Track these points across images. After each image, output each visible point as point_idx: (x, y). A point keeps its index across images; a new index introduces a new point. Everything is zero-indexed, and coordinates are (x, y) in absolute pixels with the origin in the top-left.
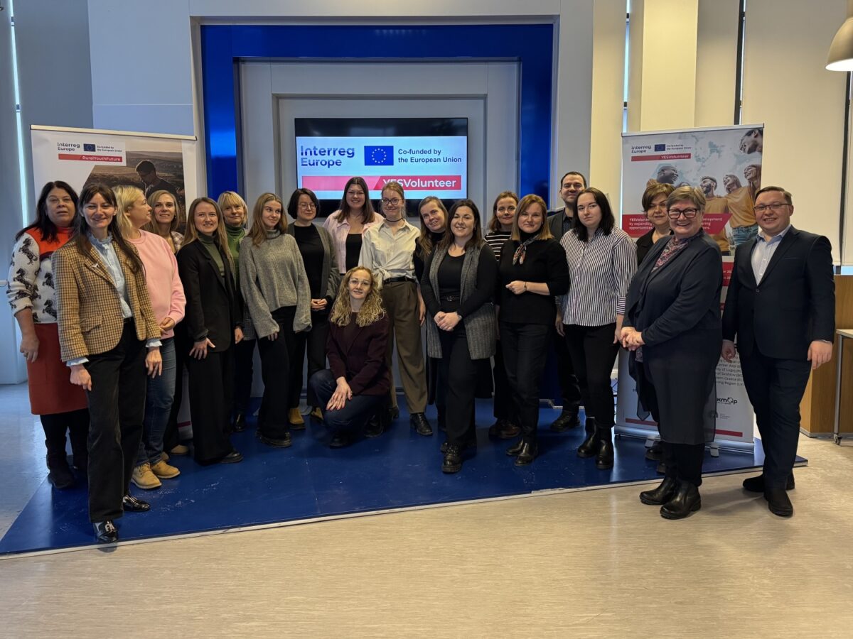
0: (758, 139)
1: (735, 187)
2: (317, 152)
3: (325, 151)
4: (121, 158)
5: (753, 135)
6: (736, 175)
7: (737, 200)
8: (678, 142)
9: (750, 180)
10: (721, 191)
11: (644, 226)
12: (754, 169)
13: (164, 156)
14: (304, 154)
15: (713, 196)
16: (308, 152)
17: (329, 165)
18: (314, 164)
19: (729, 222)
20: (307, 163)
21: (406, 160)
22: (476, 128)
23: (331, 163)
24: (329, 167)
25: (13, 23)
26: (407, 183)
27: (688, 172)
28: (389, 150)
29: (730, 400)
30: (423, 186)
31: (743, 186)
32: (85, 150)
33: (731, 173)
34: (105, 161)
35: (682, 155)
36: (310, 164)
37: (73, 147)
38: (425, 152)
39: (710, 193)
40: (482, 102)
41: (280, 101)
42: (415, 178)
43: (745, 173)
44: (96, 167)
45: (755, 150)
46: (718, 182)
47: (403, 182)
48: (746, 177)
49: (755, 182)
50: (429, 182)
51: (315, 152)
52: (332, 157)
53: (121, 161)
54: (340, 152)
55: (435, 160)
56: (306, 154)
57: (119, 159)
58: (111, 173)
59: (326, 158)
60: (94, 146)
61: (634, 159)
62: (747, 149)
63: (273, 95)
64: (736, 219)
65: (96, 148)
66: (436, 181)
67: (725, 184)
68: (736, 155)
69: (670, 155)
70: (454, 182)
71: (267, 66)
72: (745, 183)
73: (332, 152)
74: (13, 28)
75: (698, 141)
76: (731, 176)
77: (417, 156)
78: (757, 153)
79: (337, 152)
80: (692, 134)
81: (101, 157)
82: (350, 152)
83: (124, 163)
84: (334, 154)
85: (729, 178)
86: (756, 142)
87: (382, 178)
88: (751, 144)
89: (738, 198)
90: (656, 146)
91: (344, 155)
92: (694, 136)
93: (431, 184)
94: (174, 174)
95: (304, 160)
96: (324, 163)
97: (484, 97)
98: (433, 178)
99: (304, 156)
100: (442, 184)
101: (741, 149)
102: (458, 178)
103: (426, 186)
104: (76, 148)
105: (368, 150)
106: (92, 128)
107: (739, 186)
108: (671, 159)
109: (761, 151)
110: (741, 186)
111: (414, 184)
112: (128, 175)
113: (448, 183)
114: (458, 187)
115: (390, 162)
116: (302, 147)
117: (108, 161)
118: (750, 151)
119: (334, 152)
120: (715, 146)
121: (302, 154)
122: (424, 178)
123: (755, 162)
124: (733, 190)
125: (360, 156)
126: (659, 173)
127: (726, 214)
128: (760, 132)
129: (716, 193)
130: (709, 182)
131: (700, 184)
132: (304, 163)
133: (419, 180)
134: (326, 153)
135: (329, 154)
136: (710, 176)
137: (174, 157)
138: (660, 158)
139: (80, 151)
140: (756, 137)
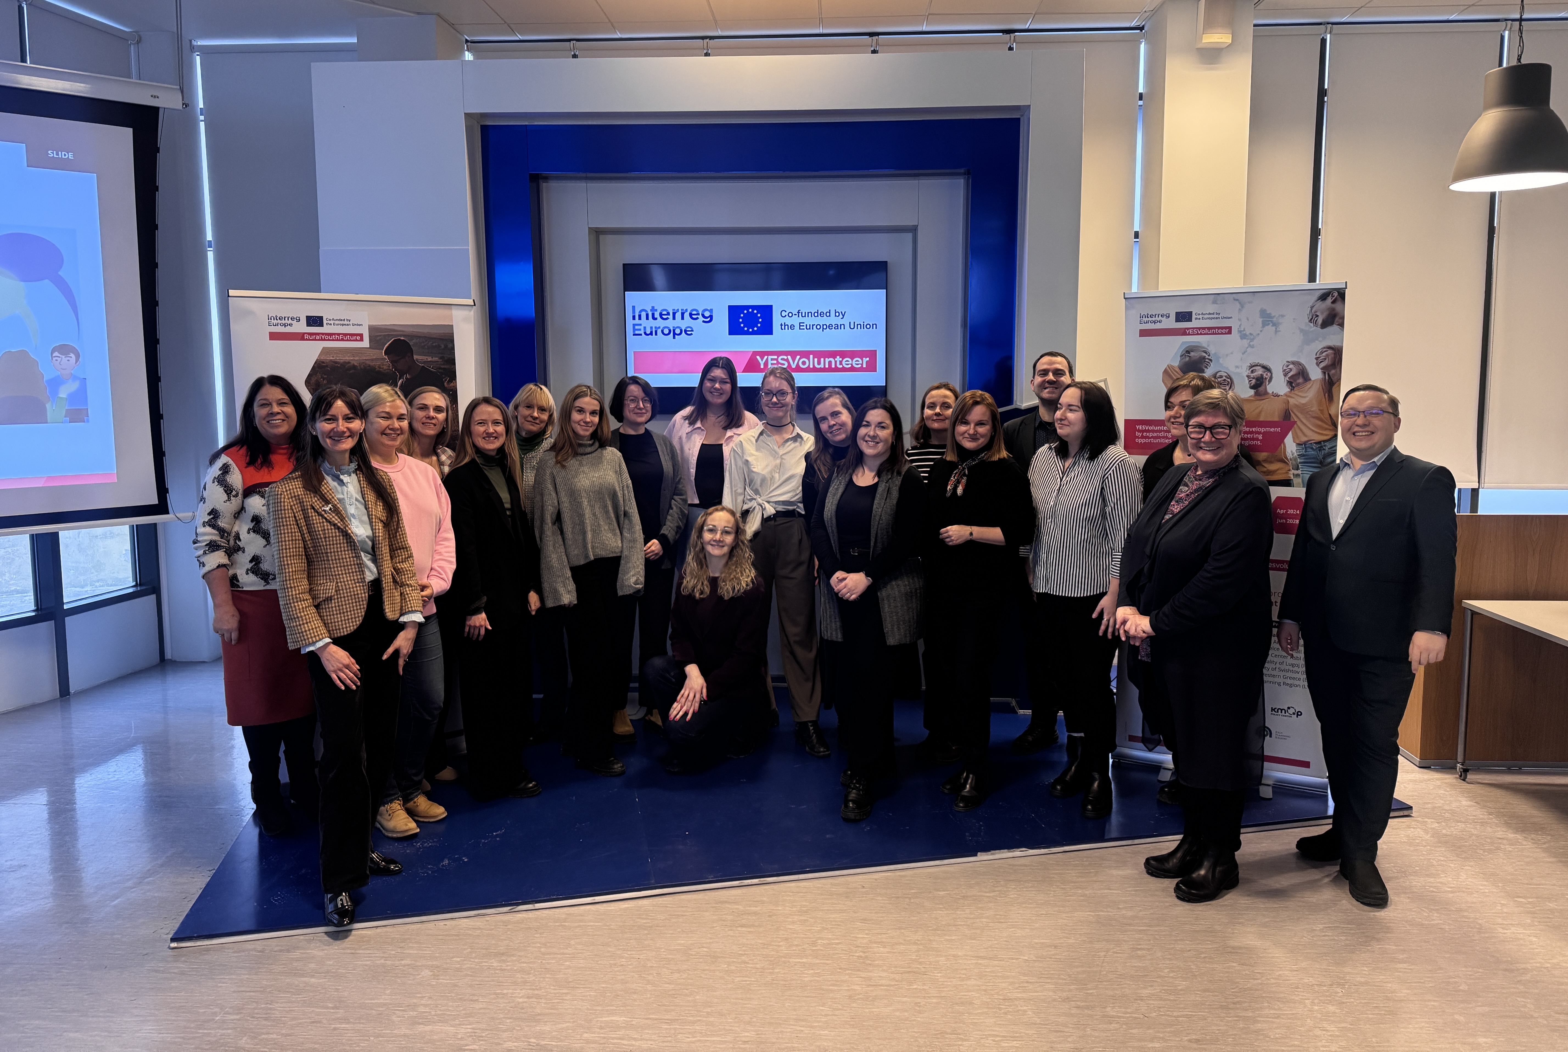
0: (1338, 306)
1: (1301, 380)
2: (657, 315)
3: (668, 314)
4: (361, 335)
5: (1329, 300)
6: (1303, 362)
7: (1303, 401)
8: (1211, 308)
9: (1325, 370)
10: (1278, 386)
11: (1159, 437)
12: (1330, 351)
13: (426, 331)
14: (637, 317)
15: (1266, 393)
16: (644, 315)
17: (675, 334)
18: (651, 334)
19: (1290, 435)
20: (642, 332)
21: (792, 327)
22: (900, 275)
23: (678, 331)
24: (674, 338)
25: (202, 118)
26: (794, 361)
27: (1227, 355)
28: (767, 311)
29: (1291, 711)
30: (817, 366)
31: (1312, 379)
32: (309, 325)
33: (1295, 359)
34: (337, 340)
35: (1219, 328)
36: (645, 333)
37: (290, 321)
38: (822, 314)
39: (1261, 389)
40: (909, 236)
41: (602, 237)
42: (805, 354)
43: (1317, 359)
44: (325, 351)
45: (1332, 324)
46: (1273, 371)
47: (787, 360)
48: (1318, 364)
49: (1333, 372)
50: (827, 360)
51: (653, 315)
52: (678, 322)
53: (362, 340)
54: (691, 315)
55: (837, 327)
56: (640, 318)
57: (358, 338)
58: (347, 358)
59: (670, 323)
60: (321, 318)
61: (1144, 333)
62: (1320, 321)
63: (589, 228)
64: (1301, 430)
65: (325, 322)
66: (838, 359)
67: (1285, 375)
68: (1302, 330)
69: (1199, 328)
70: (866, 360)
71: (582, 185)
72: (1316, 374)
73: (678, 315)
74: (202, 125)
75: (1242, 307)
76: (1293, 363)
77: (808, 321)
78: (1335, 328)
79: (687, 315)
80: (1236, 297)
81: (331, 334)
82: (707, 314)
83: (366, 343)
84: (683, 318)
85: (1291, 366)
86: (1333, 309)
87: (755, 353)
88: (1326, 314)
89: (1305, 397)
90: (1177, 314)
91: (697, 318)
92: (1237, 300)
93: (830, 363)
94: (441, 358)
95: (637, 327)
96: (666, 331)
97: (914, 230)
98: (833, 354)
99: (637, 321)
100: (847, 362)
101: (1310, 321)
102: (872, 354)
103: (822, 366)
104: (294, 322)
105: (734, 311)
106: (319, 290)
107: (1307, 378)
108: (1201, 334)
109: (1342, 325)
110: (1310, 380)
111: (804, 363)
112: (372, 360)
113: (857, 362)
114: (872, 367)
115: (767, 329)
116: (634, 307)
117: (343, 340)
118: (1325, 325)
119: (683, 314)
120: (1269, 316)
121: (634, 318)
122: (819, 355)
123: (1332, 342)
124: (1298, 385)
125: (722, 320)
126: (1181, 356)
127: (1286, 422)
128: (1341, 295)
129: (1270, 388)
130: (1259, 371)
131: (1247, 374)
132: (637, 332)
133: (811, 356)
134: (671, 317)
135: (674, 318)
136: (1261, 362)
137: (442, 331)
138: (1184, 332)
139: (301, 327)
140: (1333, 302)
